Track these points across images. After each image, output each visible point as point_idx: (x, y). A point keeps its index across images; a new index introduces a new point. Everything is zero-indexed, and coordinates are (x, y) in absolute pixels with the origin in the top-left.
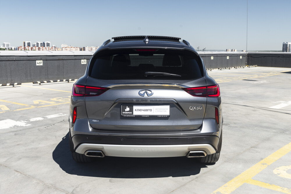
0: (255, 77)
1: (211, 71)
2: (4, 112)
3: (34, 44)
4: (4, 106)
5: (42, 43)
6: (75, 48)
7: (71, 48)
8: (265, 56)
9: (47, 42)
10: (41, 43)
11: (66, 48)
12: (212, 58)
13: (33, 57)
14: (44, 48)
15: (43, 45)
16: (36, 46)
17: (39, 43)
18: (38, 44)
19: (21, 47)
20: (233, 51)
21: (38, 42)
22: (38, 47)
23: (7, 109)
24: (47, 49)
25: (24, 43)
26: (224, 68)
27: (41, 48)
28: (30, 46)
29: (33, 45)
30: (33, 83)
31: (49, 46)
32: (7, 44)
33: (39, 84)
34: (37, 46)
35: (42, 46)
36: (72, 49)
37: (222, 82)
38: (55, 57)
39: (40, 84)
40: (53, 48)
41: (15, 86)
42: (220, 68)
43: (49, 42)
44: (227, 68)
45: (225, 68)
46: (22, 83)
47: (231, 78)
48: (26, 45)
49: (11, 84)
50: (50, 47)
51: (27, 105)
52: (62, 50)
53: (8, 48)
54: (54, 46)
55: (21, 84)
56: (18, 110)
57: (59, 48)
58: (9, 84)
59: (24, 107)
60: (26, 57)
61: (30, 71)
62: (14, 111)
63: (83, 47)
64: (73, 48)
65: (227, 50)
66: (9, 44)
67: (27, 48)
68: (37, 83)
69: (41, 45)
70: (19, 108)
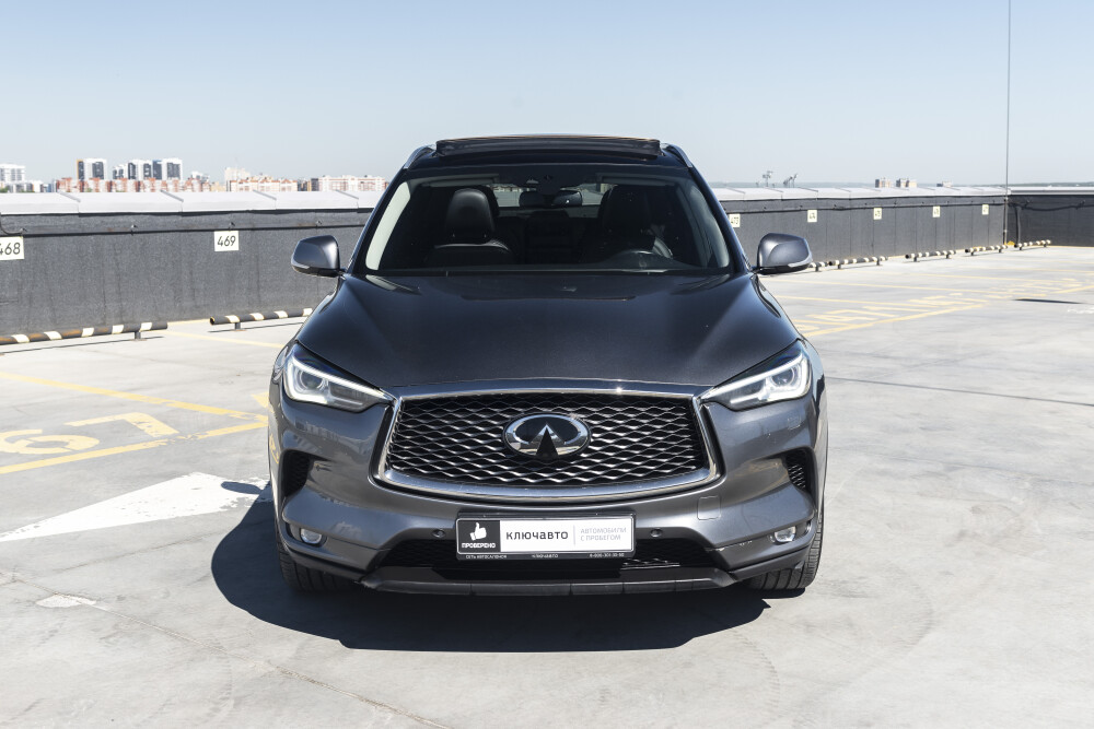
0: (1070, 288)
1: (878, 264)
2: (162, 443)
3: (118, 169)
4: (146, 417)
5: (151, 163)
6: (277, 181)
7: (265, 184)
8: (1081, 206)
9: (170, 160)
10: (146, 166)
11: (245, 184)
12: (878, 214)
13: (203, 218)
14: (158, 183)
15: (154, 171)
16: (126, 175)
17: (140, 164)
18: (132, 167)
19: (69, 179)
20: (903, 185)
21: (134, 162)
22: (132, 182)
23: (170, 431)
24: (171, 187)
25: (81, 165)
26: (928, 254)
27: (147, 182)
28: (102, 177)
29: (115, 172)
30: (212, 322)
31: (178, 176)
32: (13, 171)
33: (232, 326)
34: (132, 176)
35: (150, 175)
36: (268, 188)
37: (955, 309)
38: (286, 216)
39: (237, 325)
40: (195, 182)
41: (143, 335)
42: (913, 255)
43: (175, 161)
44: (938, 253)
45: (931, 255)
46: (169, 324)
47: (981, 294)
48: (88, 172)
49: (130, 326)
50: (182, 181)
51: (237, 414)
52: (229, 189)
53: (19, 187)
54: (195, 175)
55: (165, 328)
56: (212, 433)
57: (217, 184)
58: (120, 328)
59: (230, 421)
60: (174, 219)
61: (191, 273)
62: (200, 437)
63: (313, 180)
64: (270, 184)
65: (877, 182)
66: (19, 171)
67: (91, 184)
68: (228, 322)
69: (145, 171)
70: (214, 427)
